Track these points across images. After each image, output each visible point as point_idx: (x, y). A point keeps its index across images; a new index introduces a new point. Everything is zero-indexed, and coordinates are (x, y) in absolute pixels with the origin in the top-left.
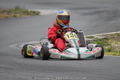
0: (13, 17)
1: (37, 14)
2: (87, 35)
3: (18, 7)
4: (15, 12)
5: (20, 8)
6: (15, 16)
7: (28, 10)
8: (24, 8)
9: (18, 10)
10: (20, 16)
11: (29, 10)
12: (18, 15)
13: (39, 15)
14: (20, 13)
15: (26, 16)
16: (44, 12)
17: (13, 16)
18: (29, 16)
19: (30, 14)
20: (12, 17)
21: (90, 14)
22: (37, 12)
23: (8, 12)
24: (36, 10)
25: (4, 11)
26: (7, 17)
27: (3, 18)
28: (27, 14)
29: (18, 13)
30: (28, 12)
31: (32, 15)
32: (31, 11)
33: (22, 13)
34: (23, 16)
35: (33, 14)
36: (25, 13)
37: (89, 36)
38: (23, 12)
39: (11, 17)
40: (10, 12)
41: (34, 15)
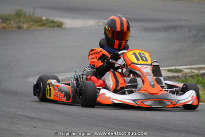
0: (16, 29)
1: (60, 25)
2: (169, 66)
3: (21, 11)
4: (17, 20)
5: (25, 13)
6: (19, 28)
7: (41, 18)
8: (34, 13)
9: (22, 17)
10: (28, 28)
11: (44, 18)
12: (25, 26)
13: (63, 27)
14: (27, 22)
15: (40, 28)
16: (70, 22)
17: (16, 27)
18: (44, 28)
19: (47, 26)
20: (14, 29)
21: (157, 30)
22: (57, 22)
23: (3, 19)
24: (57, 19)
26: (4, 28)
28: (39, 24)
29: (23, 23)
30: (41, 20)
31: (51, 27)
32: (47, 20)
33: (31, 23)
34: (34, 28)
35: (51, 25)
36: (37, 22)
37: (173, 68)
38: (32, 20)
40: (7, 19)
41: (54, 27)
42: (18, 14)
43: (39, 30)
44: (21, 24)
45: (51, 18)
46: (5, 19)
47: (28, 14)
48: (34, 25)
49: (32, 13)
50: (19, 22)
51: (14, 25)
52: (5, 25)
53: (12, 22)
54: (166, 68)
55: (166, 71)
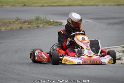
0: (36, 28)
1: (61, 24)
3: (38, 17)
4: (36, 22)
5: (41, 18)
6: (38, 27)
7: (50, 20)
8: (46, 18)
9: (39, 20)
10: (43, 27)
11: (51, 21)
12: (41, 26)
13: (63, 25)
14: (42, 23)
15: (50, 26)
17: (36, 27)
18: (52, 26)
19: (53, 25)
22: (59, 22)
23: (29, 22)
24: (59, 21)
25: (25, 22)
26: (29, 28)
27: (25, 28)
28: (49, 24)
29: (40, 24)
30: (50, 22)
31: (56, 25)
32: (53, 21)
33: (44, 24)
34: (46, 26)
35: (56, 24)
36: (48, 23)
38: (45, 22)
39: (34, 27)
40: (31, 22)
41: (58, 25)
42: (37, 19)
43: (49, 27)
44: (39, 25)
45: (56, 21)
46: (30, 23)
47: (42, 19)
48: (46, 25)
49: (45, 18)
50: (38, 23)
51: (35, 25)
52: (30, 26)
53: (34, 24)
54: (122, 46)
55: (122, 48)
